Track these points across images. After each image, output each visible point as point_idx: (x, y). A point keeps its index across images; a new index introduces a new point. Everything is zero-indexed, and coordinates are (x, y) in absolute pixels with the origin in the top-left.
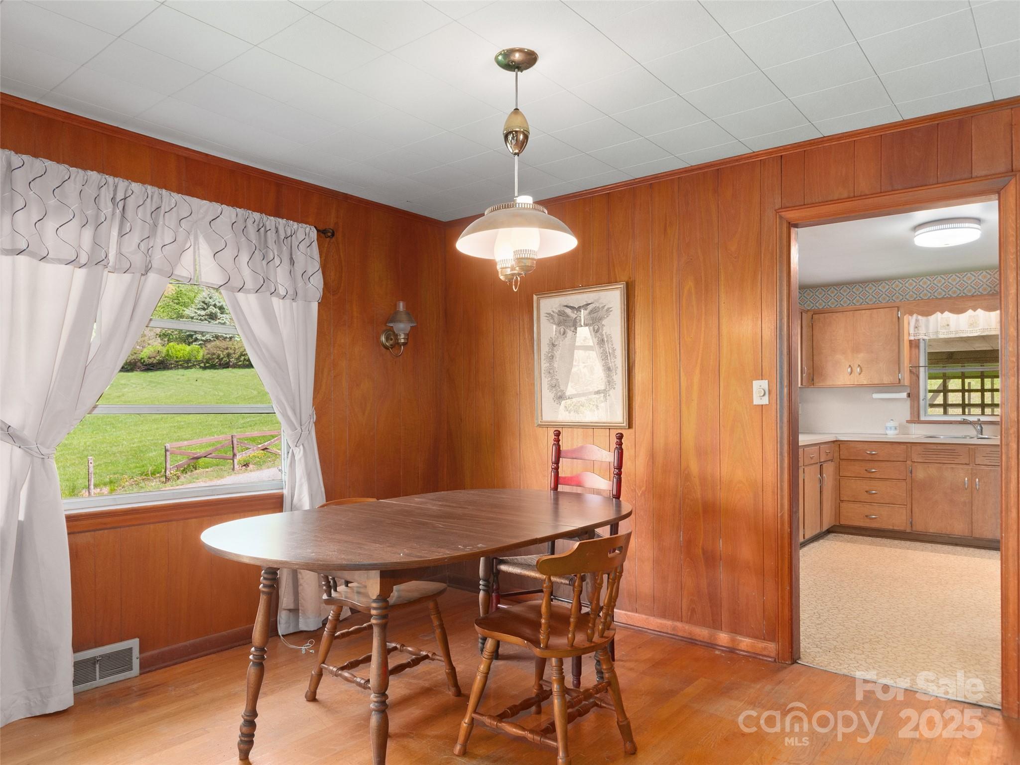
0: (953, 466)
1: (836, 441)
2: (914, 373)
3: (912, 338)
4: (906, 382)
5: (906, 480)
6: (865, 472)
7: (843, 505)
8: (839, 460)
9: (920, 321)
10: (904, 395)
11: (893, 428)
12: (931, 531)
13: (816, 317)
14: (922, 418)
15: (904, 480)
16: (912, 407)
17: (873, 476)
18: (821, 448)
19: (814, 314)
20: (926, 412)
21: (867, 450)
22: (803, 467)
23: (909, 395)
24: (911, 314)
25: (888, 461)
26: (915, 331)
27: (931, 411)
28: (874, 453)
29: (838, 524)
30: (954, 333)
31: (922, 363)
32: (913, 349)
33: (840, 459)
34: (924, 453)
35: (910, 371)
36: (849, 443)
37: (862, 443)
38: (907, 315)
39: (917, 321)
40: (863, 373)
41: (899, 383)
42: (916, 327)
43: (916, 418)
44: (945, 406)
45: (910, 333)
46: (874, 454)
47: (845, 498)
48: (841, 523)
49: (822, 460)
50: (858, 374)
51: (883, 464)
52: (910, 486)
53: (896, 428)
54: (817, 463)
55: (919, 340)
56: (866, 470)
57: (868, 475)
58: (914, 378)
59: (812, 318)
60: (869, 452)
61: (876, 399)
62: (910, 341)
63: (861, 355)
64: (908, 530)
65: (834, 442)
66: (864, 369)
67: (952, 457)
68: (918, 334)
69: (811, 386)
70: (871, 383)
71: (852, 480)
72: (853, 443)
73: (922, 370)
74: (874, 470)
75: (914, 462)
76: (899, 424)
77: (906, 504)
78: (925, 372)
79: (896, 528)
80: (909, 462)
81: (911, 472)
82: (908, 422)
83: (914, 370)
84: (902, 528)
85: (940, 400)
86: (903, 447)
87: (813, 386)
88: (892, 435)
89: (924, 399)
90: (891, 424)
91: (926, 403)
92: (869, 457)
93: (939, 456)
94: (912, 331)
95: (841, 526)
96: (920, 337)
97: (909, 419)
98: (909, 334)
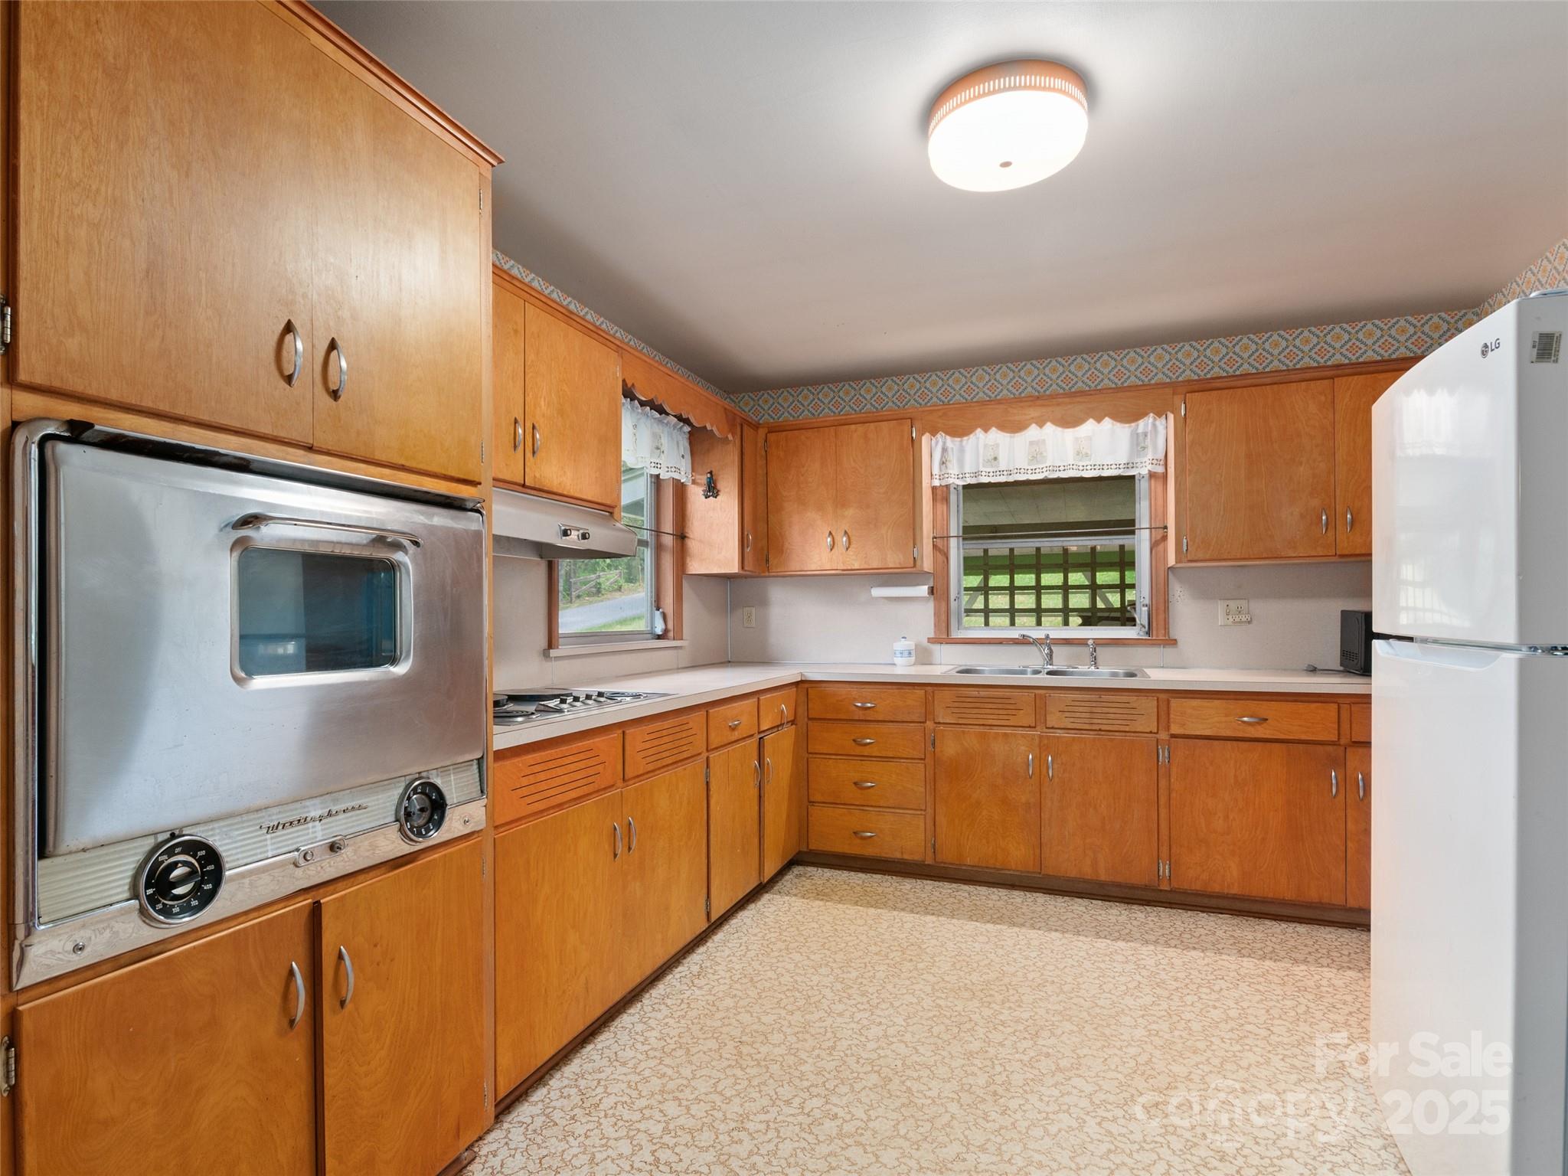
0: (1008, 731)
1: (802, 682)
2: (940, 550)
3: (937, 483)
4: (927, 565)
5: (924, 759)
6: (853, 744)
7: (815, 811)
8: (806, 719)
9: (950, 450)
10: (923, 590)
11: (906, 654)
12: (968, 861)
13: (772, 437)
14: (956, 634)
15: (921, 759)
16: (937, 614)
17: (866, 751)
18: (761, 702)
19: (769, 432)
20: (959, 622)
21: (855, 699)
22: (705, 755)
23: (932, 591)
24: (934, 433)
25: (892, 722)
26: (941, 470)
27: (966, 620)
28: (869, 705)
29: (805, 850)
30: (1005, 473)
31: (953, 531)
32: (939, 506)
33: (809, 719)
34: (956, 705)
35: (935, 546)
36: (824, 685)
37: (847, 685)
38: (927, 434)
39: (944, 450)
40: (852, 546)
41: (915, 566)
42: (943, 463)
43: (944, 635)
44: (987, 612)
45: (934, 473)
46: (869, 708)
47: (818, 797)
48: (811, 847)
49: (764, 727)
50: (844, 550)
51: (884, 728)
52: (932, 773)
53: (910, 653)
54: (752, 735)
55: (947, 486)
56: (854, 740)
57: (859, 750)
58: (940, 557)
59: (766, 441)
60: (859, 704)
61: (877, 598)
62: (934, 488)
63: (850, 512)
64: (929, 861)
65: (797, 684)
66: (853, 539)
67: (1005, 712)
68: (946, 476)
69: (764, 572)
70: (866, 567)
71: (831, 761)
72: (831, 685)
73: (953, 542)
74: (868, 741)
75: (939, 723)
76: (916, 645)
77: (924, 808)
78: (958, 549)
79: (906, 857)
80: (929, 724)
81: (934, 744)
82: (930, 640)
83: (939, 542)
84: (917, 857)
85: (979, 604)
86: (920, 692)
87: (767, 574)
88: (903, 669)
89: (957, 599)
90: (901, 645)
91: (959, 606)
92: (860, 715)
93: (983, 711)
94: (936, 471)
95: (811, 852)
96: (950, 481)
97: (932, 635)
98: (932, 475)
